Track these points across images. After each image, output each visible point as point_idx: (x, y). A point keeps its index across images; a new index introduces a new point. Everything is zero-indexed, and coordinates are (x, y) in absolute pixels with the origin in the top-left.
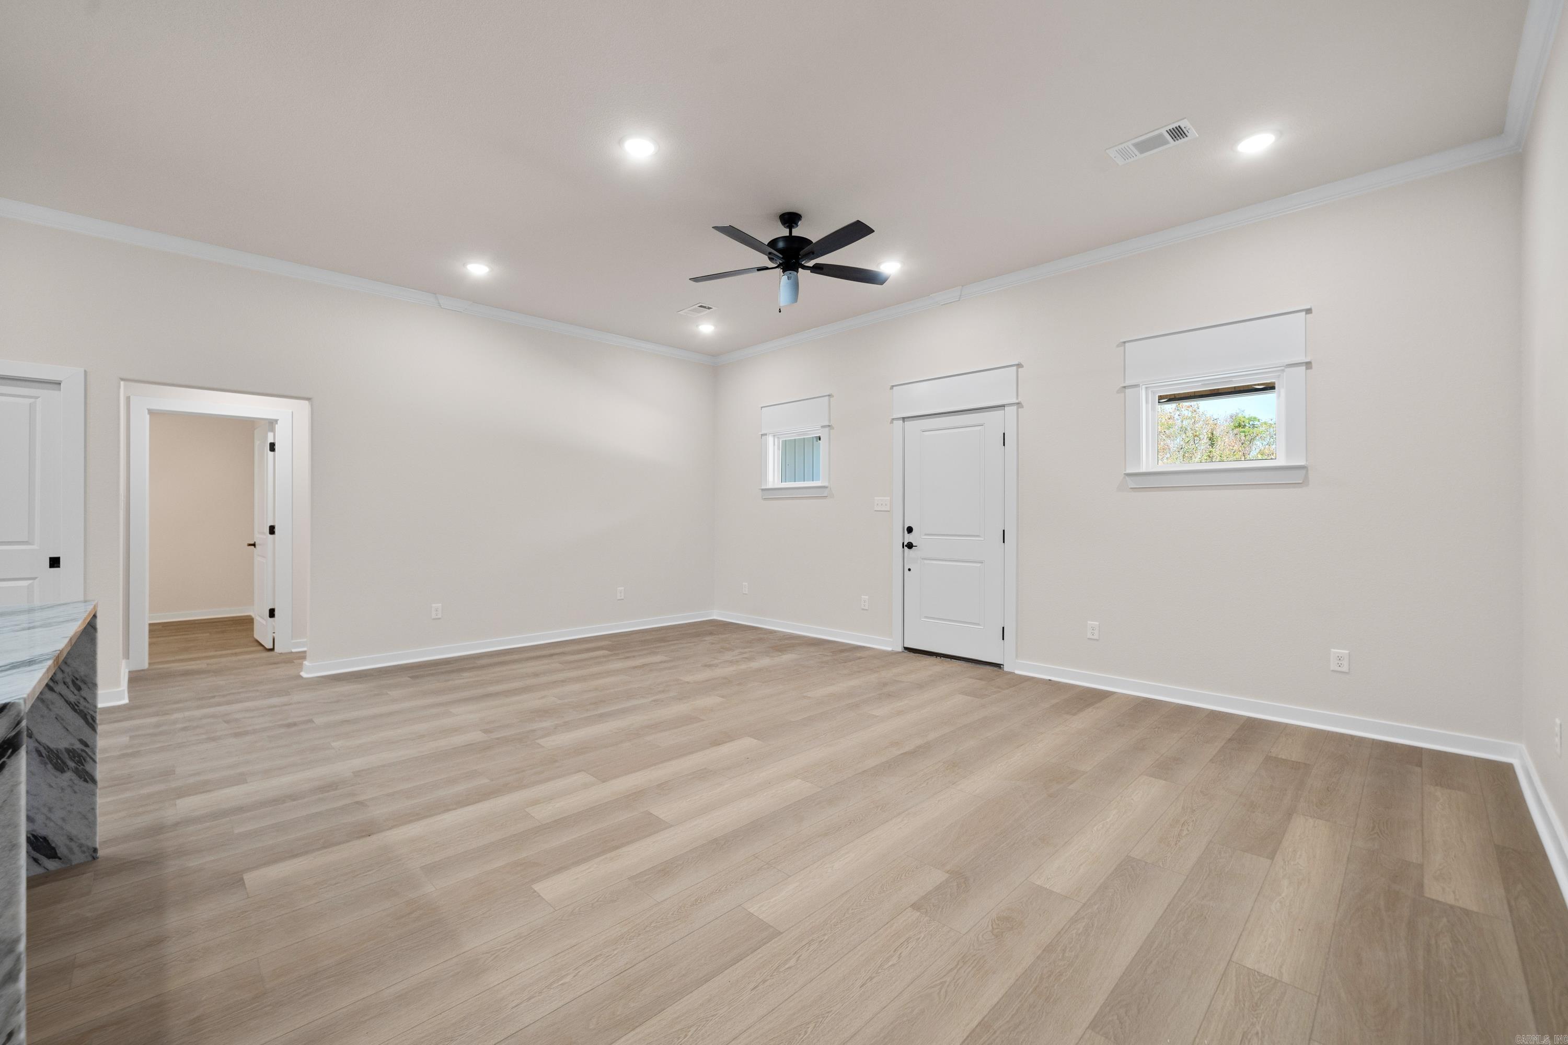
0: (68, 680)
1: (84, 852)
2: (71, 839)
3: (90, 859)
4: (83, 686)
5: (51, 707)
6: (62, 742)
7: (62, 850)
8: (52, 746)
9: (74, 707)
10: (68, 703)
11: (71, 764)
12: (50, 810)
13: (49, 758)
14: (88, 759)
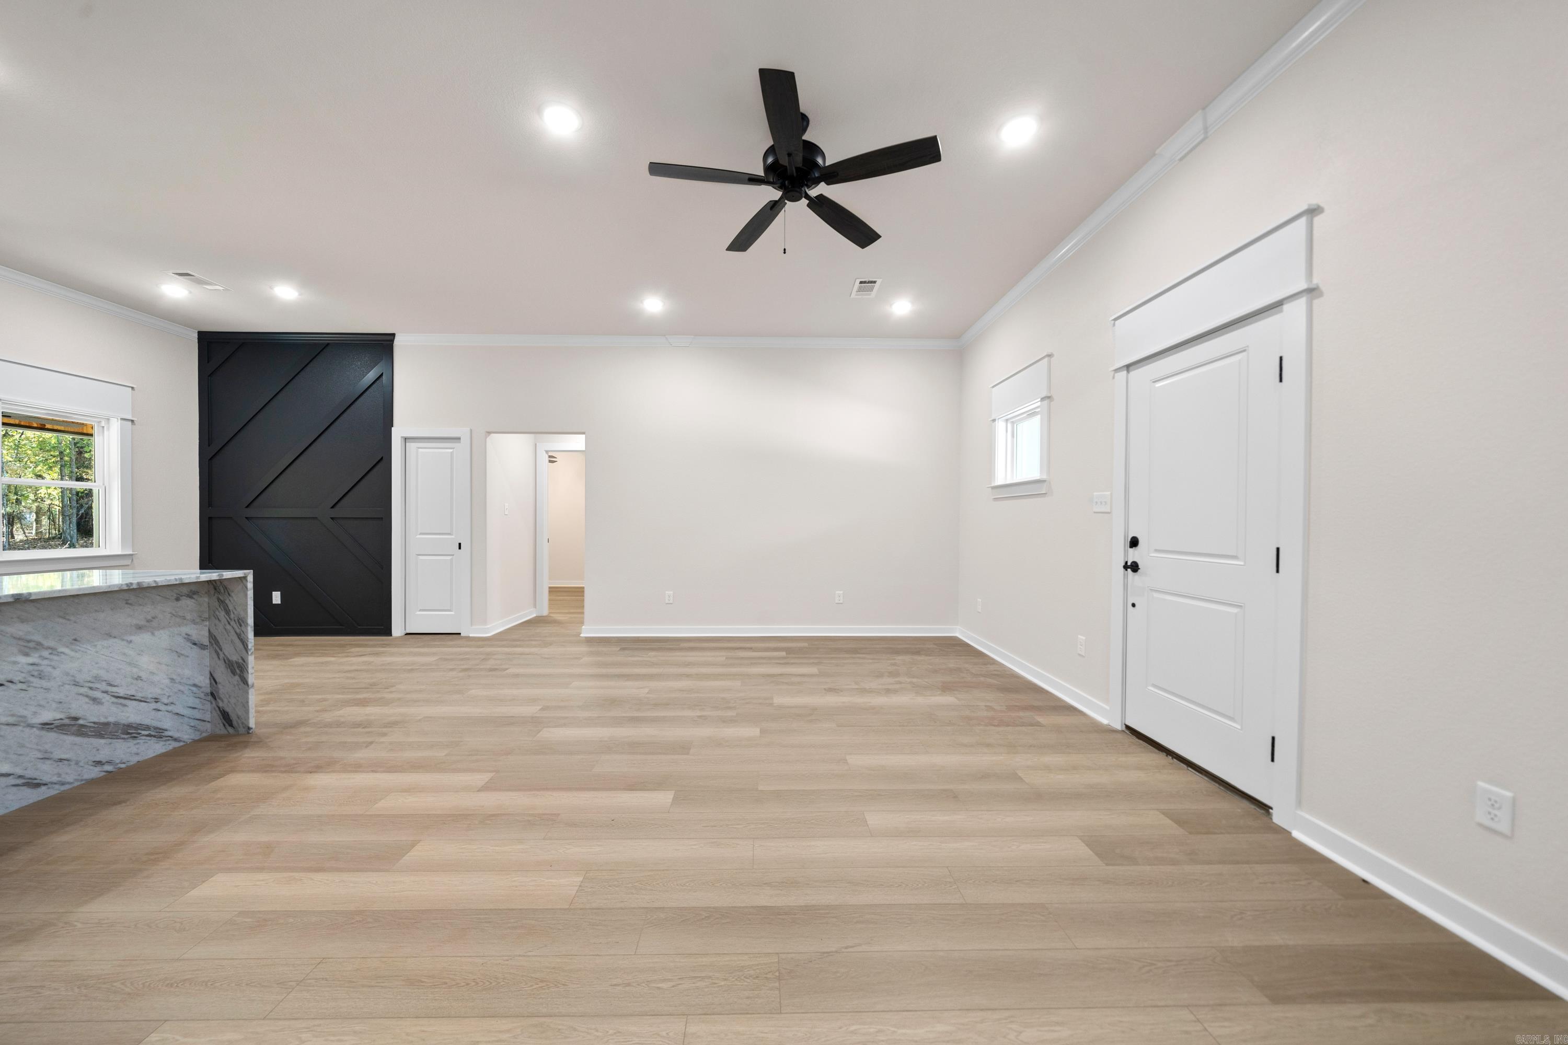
0: (236, 619)
1: (244, 728)
2: (238, 718)
3: (247, 733)
4: (242, 624)
5: (229, 634)
6: (234, 658)
7: (235, 723)
8: (230, 658)
9: (239, 636)
10: (237, 633)
11: (238, 671)
12: (230, 697)
13: (229, 665)
14: (245, 670)
